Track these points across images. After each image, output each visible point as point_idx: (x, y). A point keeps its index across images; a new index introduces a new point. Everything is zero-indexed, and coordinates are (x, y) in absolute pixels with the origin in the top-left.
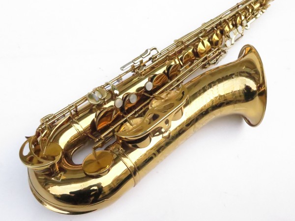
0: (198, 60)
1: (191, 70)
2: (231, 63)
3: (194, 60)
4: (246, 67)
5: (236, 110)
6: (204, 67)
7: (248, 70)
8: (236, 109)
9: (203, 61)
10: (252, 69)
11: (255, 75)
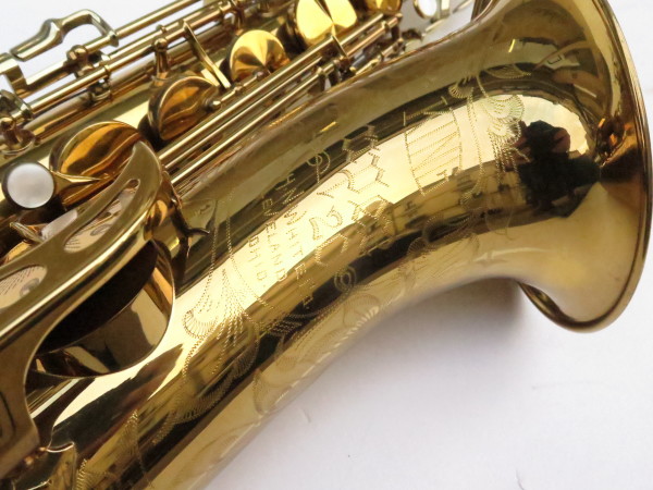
5: (483, 263)
7: (537, 55)
8: (484, 257)
9: (322, 63)
10: (559, 48)
11: (575, 76)
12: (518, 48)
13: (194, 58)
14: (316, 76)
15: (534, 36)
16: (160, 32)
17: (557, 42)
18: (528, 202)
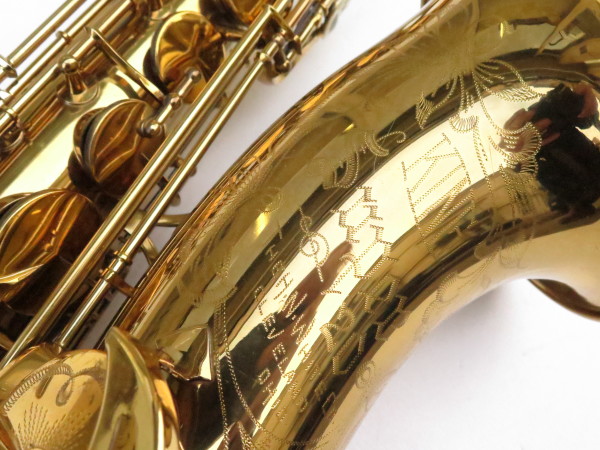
0: (238, 40)
1: (219, 101)
2: (400, 35)
3: (219, 43)
4: (515, 23)
6: (277, 68)
7: (534, 38)
9: (262, 44)
10: (556, 24)
11: (583, 51)
12: (509, 33)
13: (101, 54)
14: (260, 64)
15: (525, 16)
16: (62, 41)
17: (552, 19)
18: (553, 209)
